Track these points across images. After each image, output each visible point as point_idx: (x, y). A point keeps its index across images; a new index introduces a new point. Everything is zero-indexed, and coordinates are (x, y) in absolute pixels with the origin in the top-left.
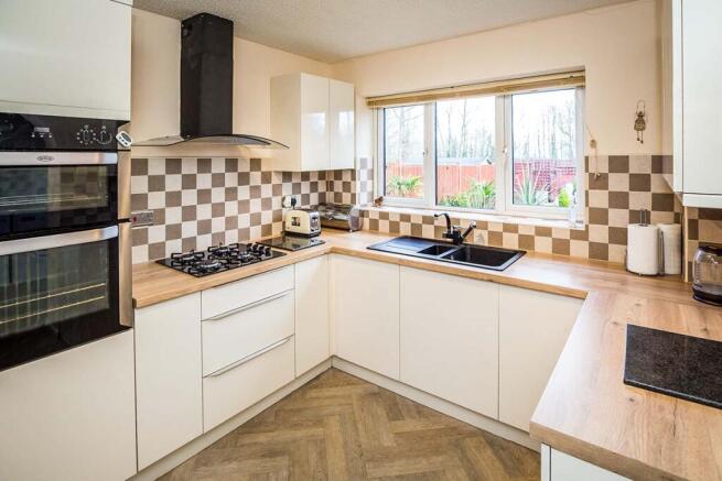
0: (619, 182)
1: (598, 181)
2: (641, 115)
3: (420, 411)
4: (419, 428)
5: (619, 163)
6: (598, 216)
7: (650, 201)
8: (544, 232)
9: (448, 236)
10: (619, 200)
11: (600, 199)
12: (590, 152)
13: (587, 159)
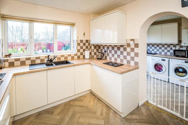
0: (82, 44)
1: (79, 44)
2: (84, 33)
3: (55, 107)
4: (60, 110)
5: (82, 41)
6: (79, 51)
7: (85, 47)
8: (69, 55)
9: (48, 61)
10: (82, 48)
11: (79, 48)
12: (78, 39)
13: (77, 40)
